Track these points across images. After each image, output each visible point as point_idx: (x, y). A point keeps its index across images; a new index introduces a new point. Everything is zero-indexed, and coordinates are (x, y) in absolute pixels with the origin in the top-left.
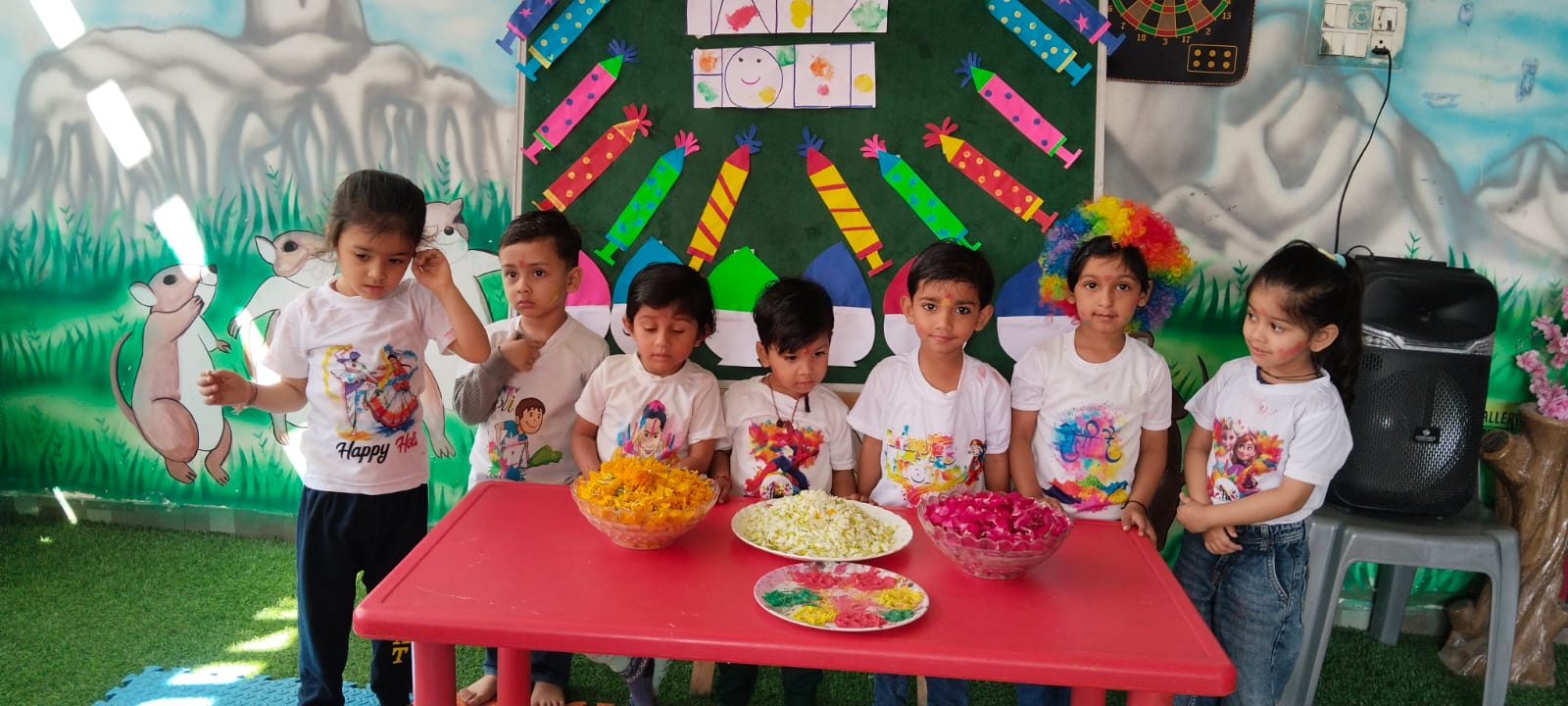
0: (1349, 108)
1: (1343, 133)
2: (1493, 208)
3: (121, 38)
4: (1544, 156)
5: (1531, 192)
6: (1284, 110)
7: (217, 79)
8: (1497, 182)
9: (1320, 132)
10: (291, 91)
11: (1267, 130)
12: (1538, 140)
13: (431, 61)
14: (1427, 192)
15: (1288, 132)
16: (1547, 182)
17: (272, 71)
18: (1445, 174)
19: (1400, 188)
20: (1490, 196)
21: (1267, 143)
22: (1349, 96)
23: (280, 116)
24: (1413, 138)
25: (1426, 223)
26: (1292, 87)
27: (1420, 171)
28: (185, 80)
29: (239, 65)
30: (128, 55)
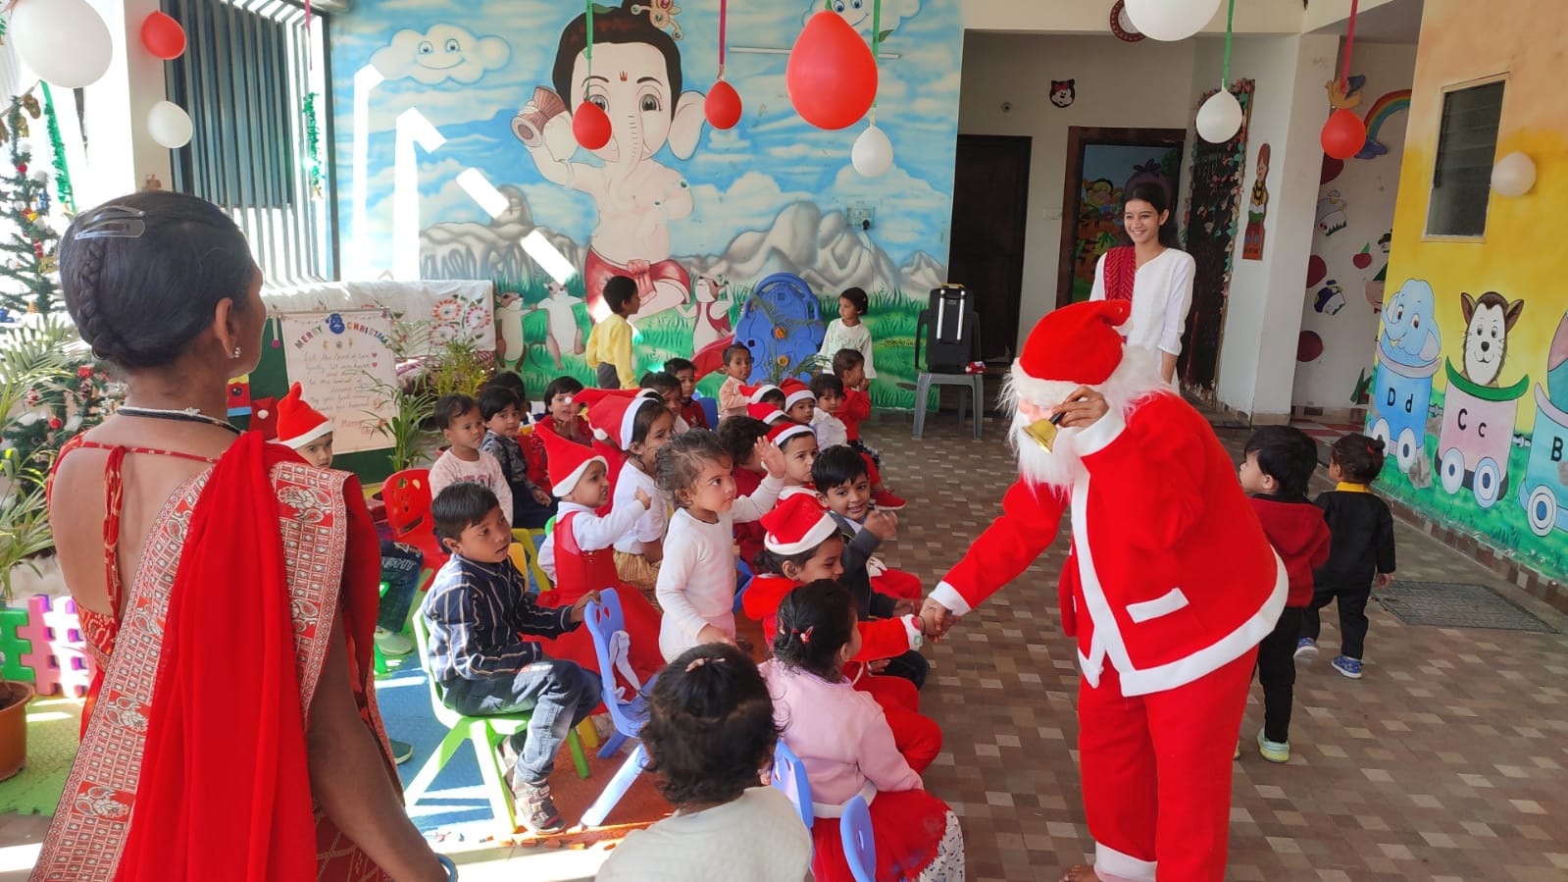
0: (858, 242)
1: (856, 250)
2: (906, 274)
3: (447, 226)
4: (921, 256)
5: (918, 268)
6: (838, 243)
7: (480, 239)
8: (907, 265)
9: (849, 250)
10: (507, 243)
11: (833, 250)
12: (919, 251)
13: (555, 232)
14: (885, 269)
15: (839, 250)
16: (923, 265)
17: (501, 236)
18: (890, 263)
19: (876, 269)
20: (905, 270)
21: (833, 254)
22: (858, 239)
23: (503, 252)
24: (879, 252)
25: (886, 280)
26: (840, 235)
27: (882, 262)
28: (470, 240)
29: (488, 234)
30: (449, 232)
